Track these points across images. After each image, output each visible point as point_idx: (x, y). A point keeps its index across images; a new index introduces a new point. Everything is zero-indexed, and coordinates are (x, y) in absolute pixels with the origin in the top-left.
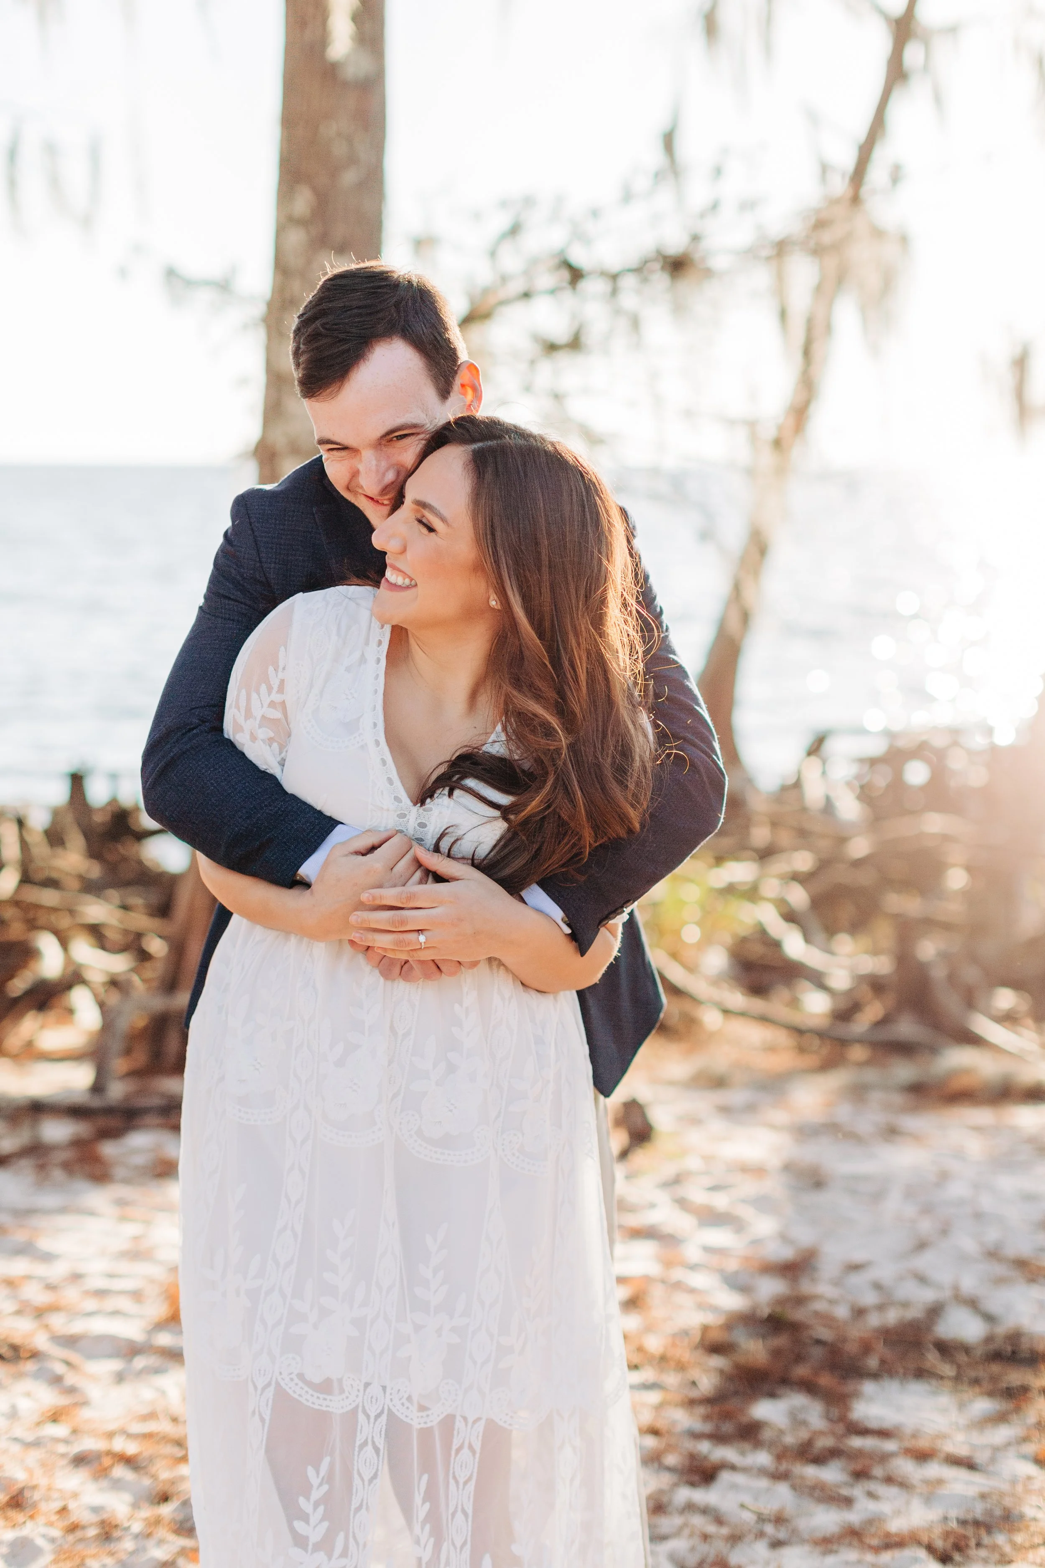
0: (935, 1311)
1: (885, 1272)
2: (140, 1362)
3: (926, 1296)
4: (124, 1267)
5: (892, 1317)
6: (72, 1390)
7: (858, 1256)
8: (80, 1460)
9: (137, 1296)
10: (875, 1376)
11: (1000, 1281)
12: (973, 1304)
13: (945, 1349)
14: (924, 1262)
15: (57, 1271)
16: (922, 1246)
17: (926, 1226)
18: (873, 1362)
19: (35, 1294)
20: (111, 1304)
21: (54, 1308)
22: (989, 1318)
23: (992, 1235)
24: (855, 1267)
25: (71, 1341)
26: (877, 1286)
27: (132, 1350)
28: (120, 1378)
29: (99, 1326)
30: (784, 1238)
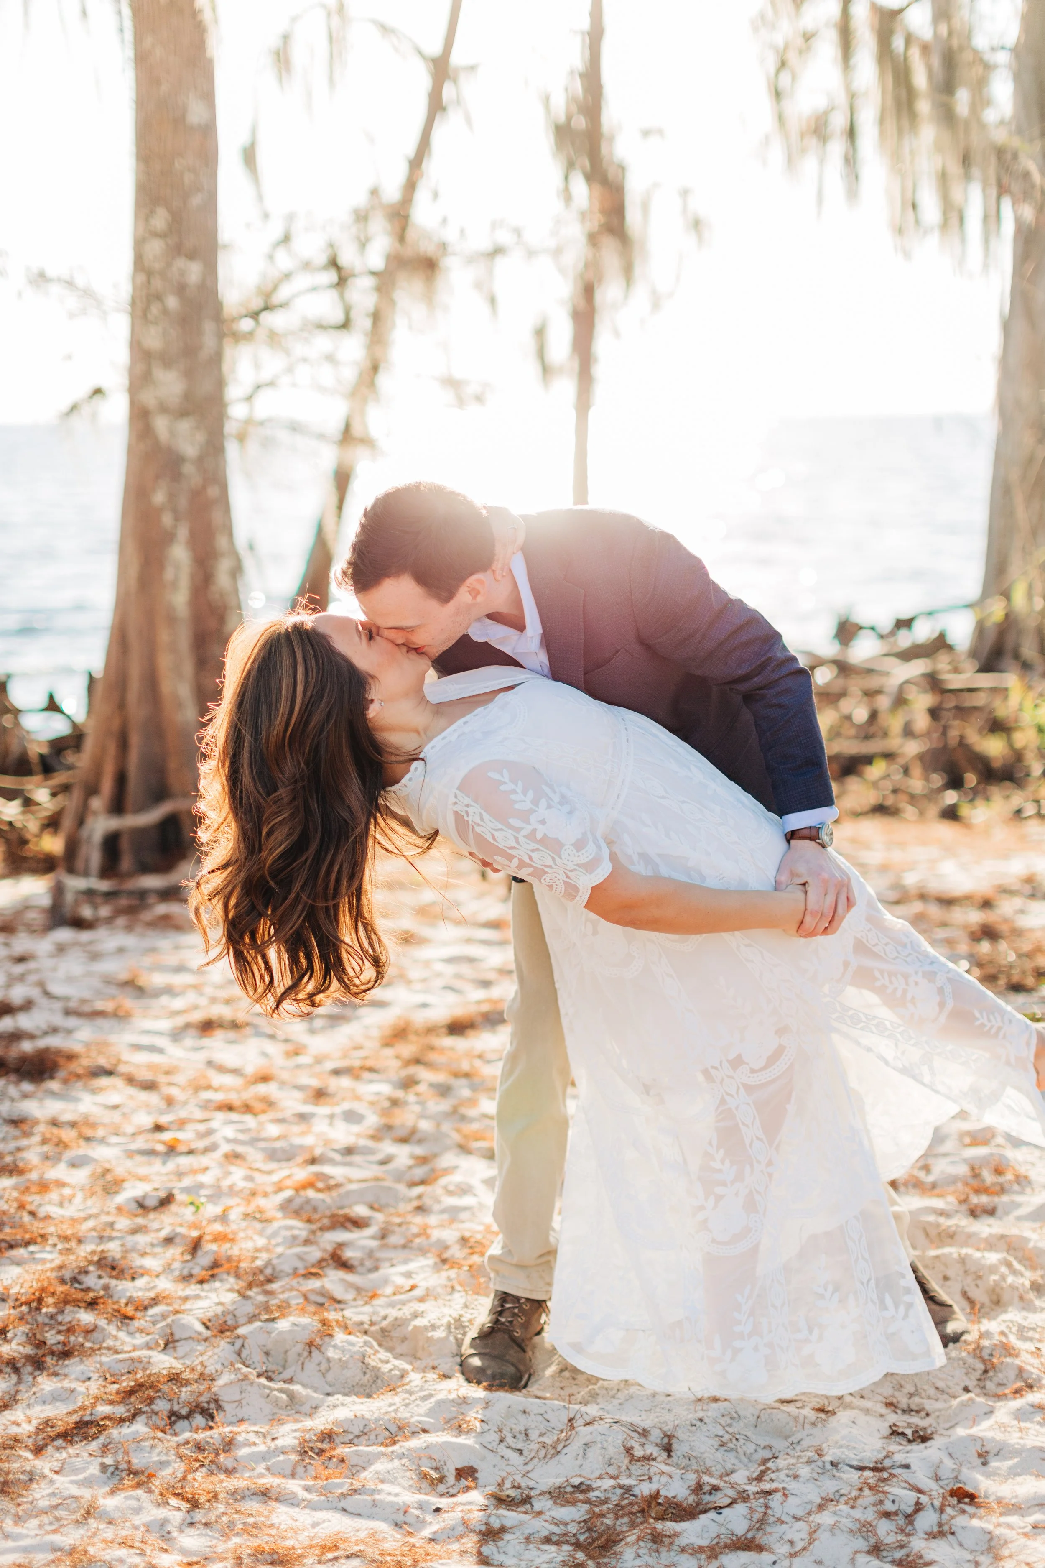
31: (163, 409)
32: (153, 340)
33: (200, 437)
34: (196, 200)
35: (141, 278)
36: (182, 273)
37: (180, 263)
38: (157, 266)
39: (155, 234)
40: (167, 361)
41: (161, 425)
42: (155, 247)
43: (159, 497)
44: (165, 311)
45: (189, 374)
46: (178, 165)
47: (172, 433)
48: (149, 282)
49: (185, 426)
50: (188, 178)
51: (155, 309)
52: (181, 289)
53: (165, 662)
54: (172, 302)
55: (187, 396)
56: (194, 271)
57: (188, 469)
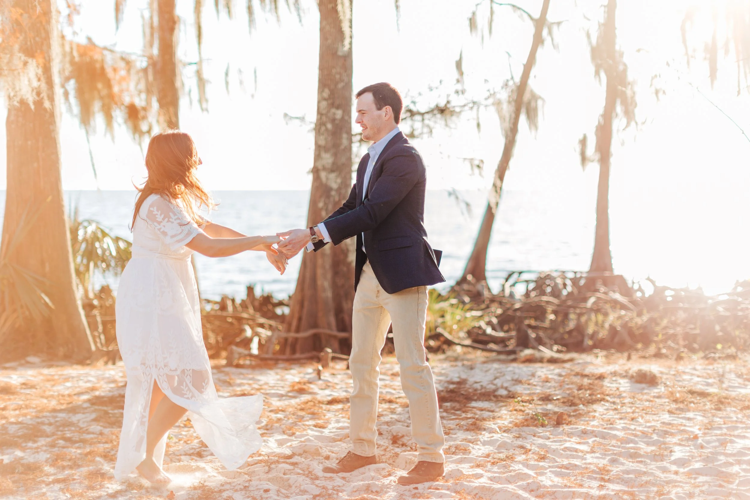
0: (495, 391)
1: (484, 384)
2: (284, 398)
3: (493, 387)
4: (279, 382)
5: (483, 391)
6: (268, 402)
7: (478, 381)
8: (271, 411)
9: (283, 387)
10: (476, 400)
11: (514, 385)
12: (506, 388)
13: (495, 396)
14: (496, 382)
15: (261, 383)
16: (496, 378)
17: (498, 375)
18: (476, 398)
19: (256, 386)
20: (276, 388)
21: (262, 389)
22: (509, 391)
23: (516, 377)
24: (476, 383)
25: (267, 394)
26: (482, 386)
27: (282, 396)
28: (280, 400)
29: (273, 391)
30: (459, 377)
31: (324, 169)
32: (322, 142)
33: (339, 181)
34: (340, 85)
35: (319, 116)
36: (334, 114)
37: (333, 110)
38: (324, 112)
39: (325, 99)
40: (326, 150)
41: (323, 175)
42: (324, 104)
43: (321, 205)
44: (327, 129)
45: (335, 155)
46: (334, 71)
47: (327, 179)
48: (321, 118)
49: (333, 176)
50: (338, 77)
51: (323, 128)
52: (333, 120)
53: (319, 272)
54: (329, 126)
55: (334, 163)
56: (339, 114)
57: (333, 193)
